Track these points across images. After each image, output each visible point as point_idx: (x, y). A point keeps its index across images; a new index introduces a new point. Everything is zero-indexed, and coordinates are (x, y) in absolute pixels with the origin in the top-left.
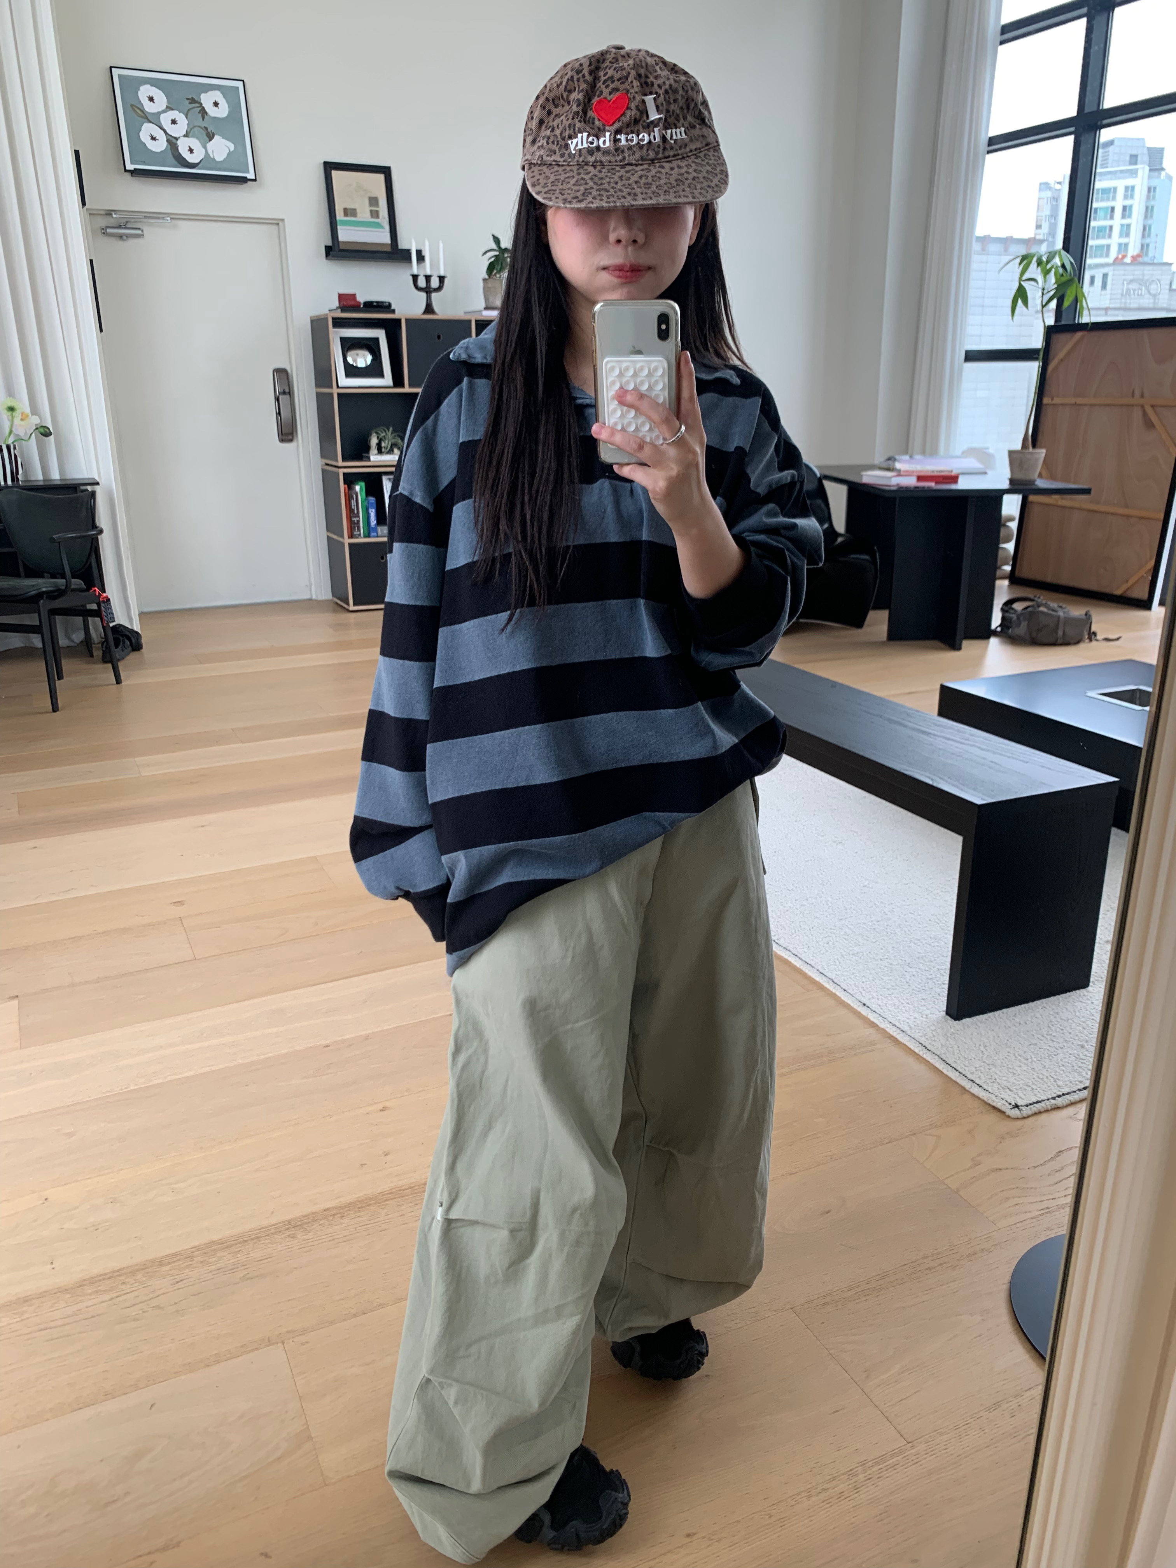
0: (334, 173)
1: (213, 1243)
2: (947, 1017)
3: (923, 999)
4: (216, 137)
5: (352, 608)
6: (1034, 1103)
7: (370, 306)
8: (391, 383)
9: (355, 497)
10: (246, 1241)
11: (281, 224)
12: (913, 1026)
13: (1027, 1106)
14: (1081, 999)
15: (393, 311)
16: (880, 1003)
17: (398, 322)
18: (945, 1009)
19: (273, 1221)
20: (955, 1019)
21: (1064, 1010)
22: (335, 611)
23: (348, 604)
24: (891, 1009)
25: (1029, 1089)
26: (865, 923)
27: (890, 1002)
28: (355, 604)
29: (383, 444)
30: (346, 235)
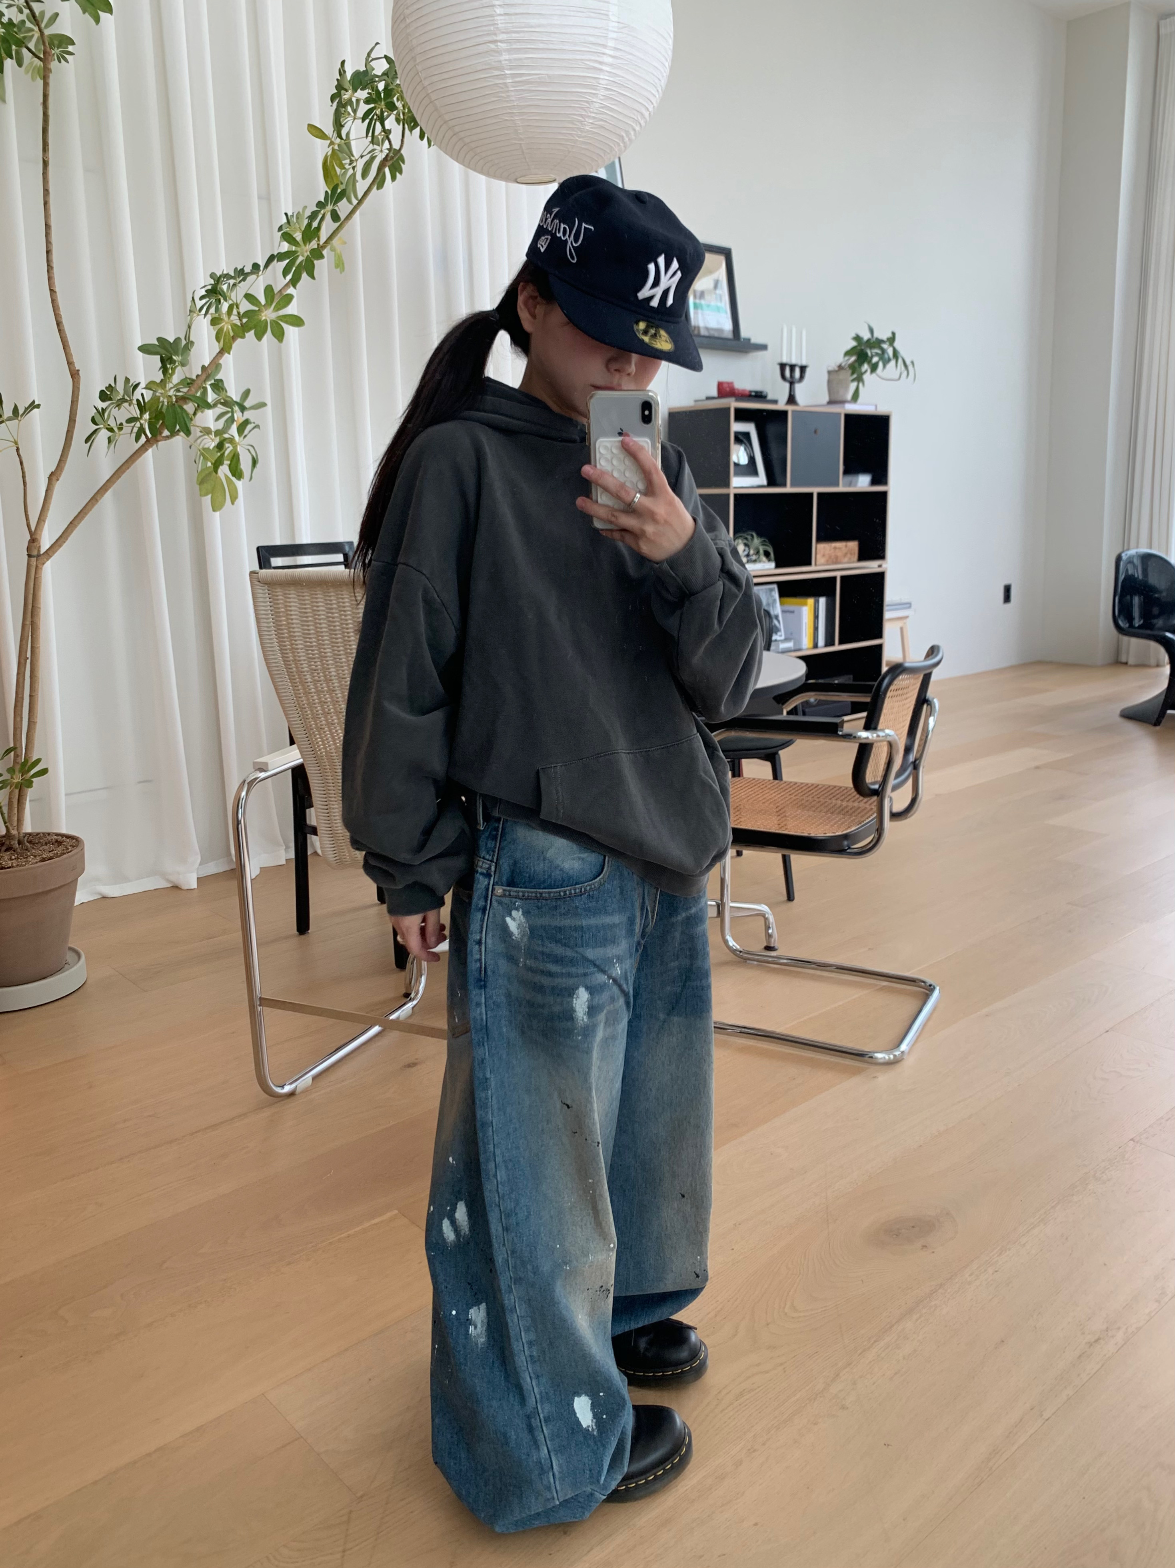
8: (765, 482)
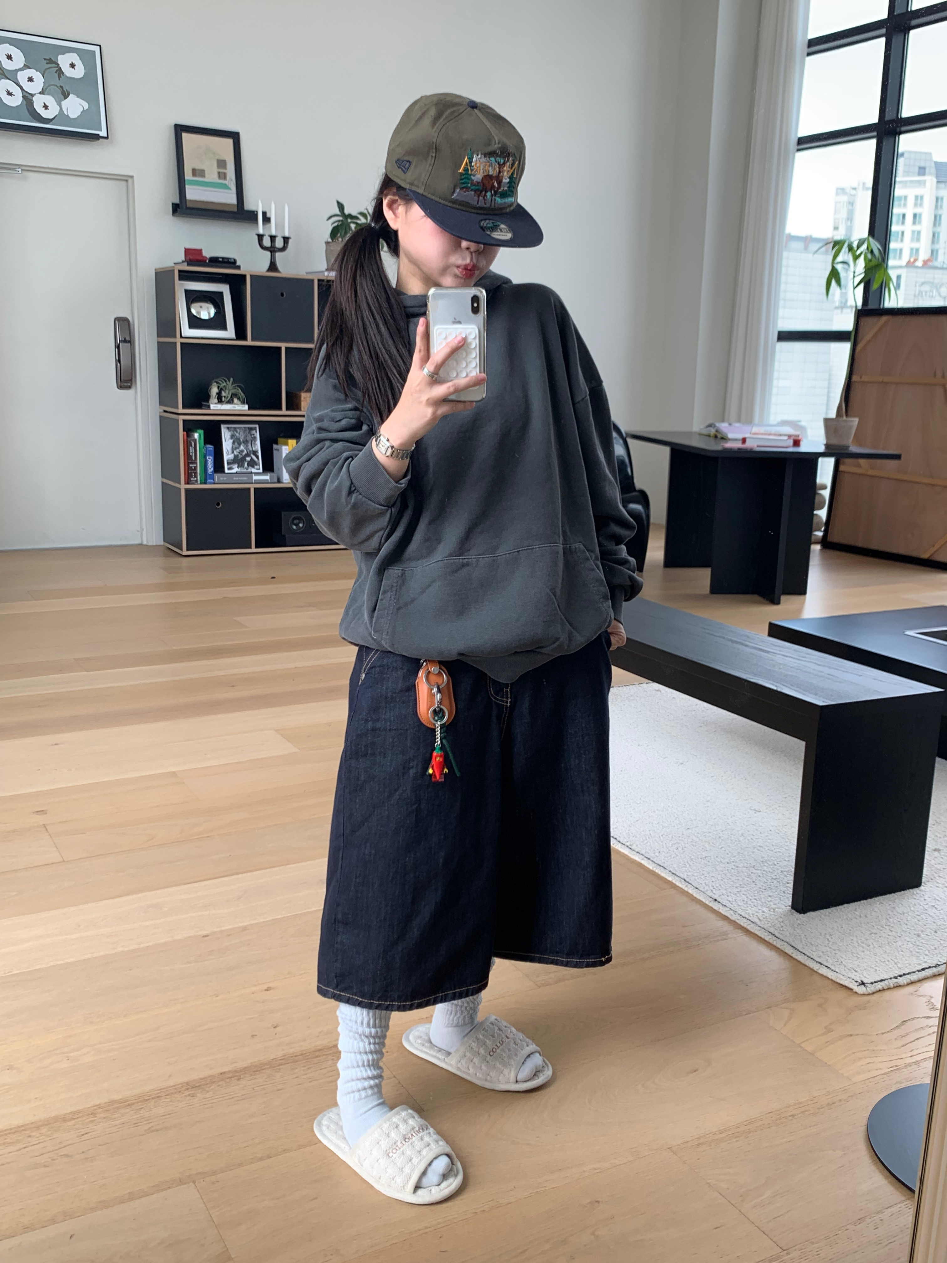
0: (185, 136)
1: (113, 1102)
2: (793, 911)
3: (770, 896)
4: (71, 95)
5: (185, 553)
6: (878, 981)
7: (215, 261)
8: (234, 336)
9: (193, 443)
10: (147, 1100)
11: (130, 180)
12: (761, 918)
13: (872, 983)
14: (914, 897)
15: (239, 268)
16: (730, 899)
17: (244, 277)
18: (790, 904)
19: (171, 1083)
20: (800, 913)
21: (900, 905)
22: (166, 556)
23: (181, 549)
24: (740, 904)
25: (872, 970)
26: (710, 832)
27: (739, 899)
28: (188, 550)
29: (223, 394)
30: (193, 194)
